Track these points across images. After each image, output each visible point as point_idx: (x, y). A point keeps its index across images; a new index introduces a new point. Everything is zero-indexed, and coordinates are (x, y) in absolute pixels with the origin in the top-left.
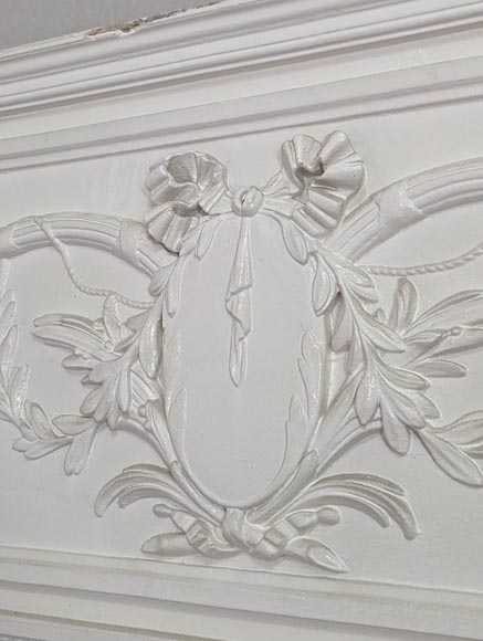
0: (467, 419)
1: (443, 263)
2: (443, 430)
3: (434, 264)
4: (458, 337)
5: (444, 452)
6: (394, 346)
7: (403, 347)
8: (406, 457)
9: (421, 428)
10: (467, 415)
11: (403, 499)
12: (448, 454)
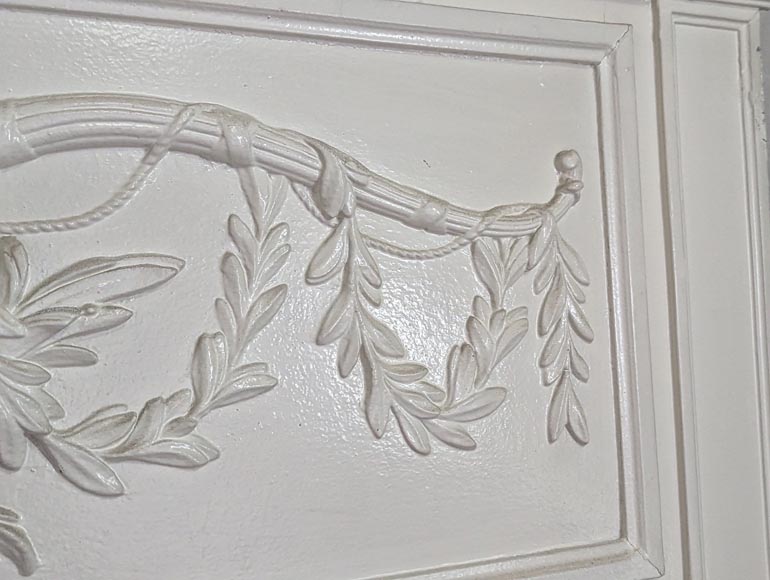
0: (99, 418)
1: (63, 220)
2: (72, 431)
3: (50, 221)
4: (94, 317)
5: (77, 460)
6: (10, 331)
7: (21, 330)
8: (19, 473)
9: (46, 434)
10: (98, 412)
11: (18, 526)
12: (83, 463)
